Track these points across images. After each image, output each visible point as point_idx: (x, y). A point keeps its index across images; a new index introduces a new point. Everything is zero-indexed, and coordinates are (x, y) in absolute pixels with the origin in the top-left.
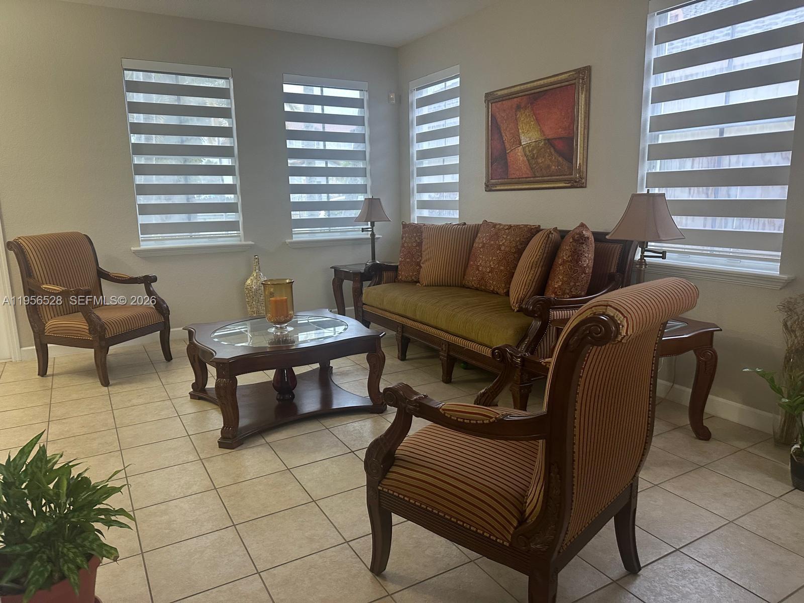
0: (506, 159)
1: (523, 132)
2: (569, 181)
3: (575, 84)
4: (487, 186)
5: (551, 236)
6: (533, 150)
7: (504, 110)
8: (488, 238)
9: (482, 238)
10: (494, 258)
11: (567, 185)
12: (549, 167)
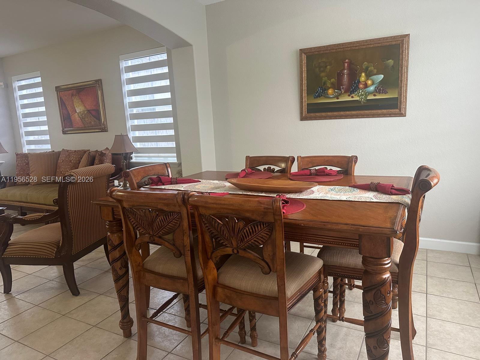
0: (70, 118)
1: (76, 107)
2: (100, 129)
3: (95, 86)
4: (63, 132)
5: (90, 154)
6: (82, 115)
7: (66, 96)
8: (65, 157)
9: (62, 157)
10: (69, 167)
11: (100, 131)
12: (91, 122)
